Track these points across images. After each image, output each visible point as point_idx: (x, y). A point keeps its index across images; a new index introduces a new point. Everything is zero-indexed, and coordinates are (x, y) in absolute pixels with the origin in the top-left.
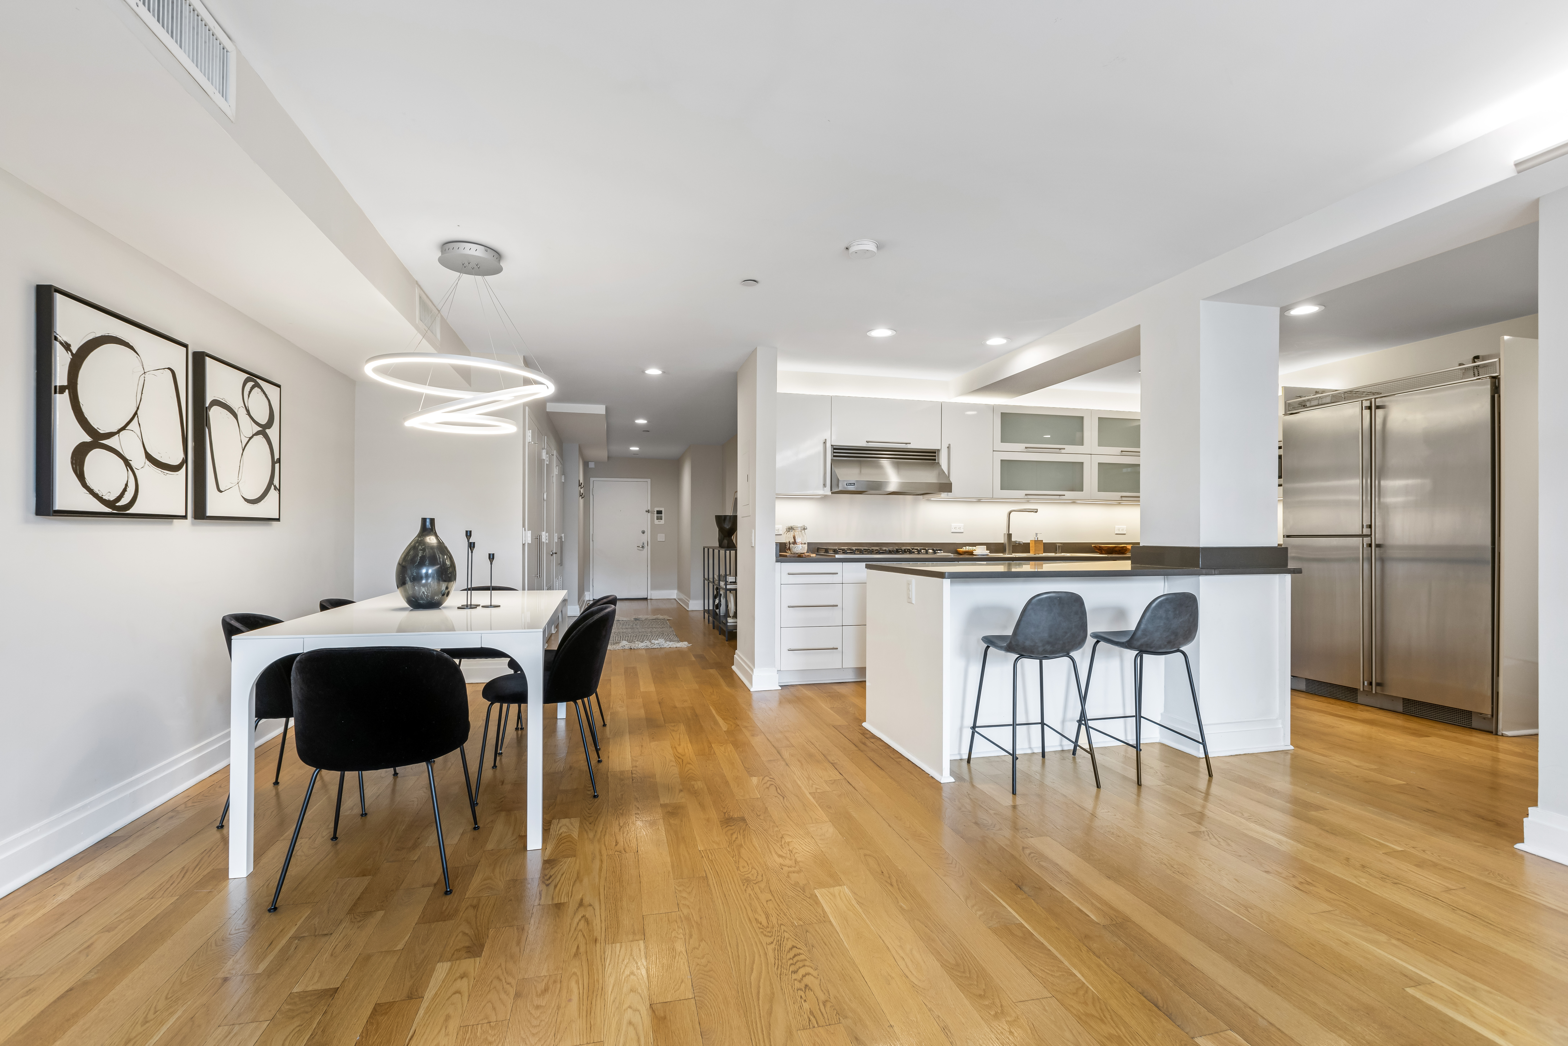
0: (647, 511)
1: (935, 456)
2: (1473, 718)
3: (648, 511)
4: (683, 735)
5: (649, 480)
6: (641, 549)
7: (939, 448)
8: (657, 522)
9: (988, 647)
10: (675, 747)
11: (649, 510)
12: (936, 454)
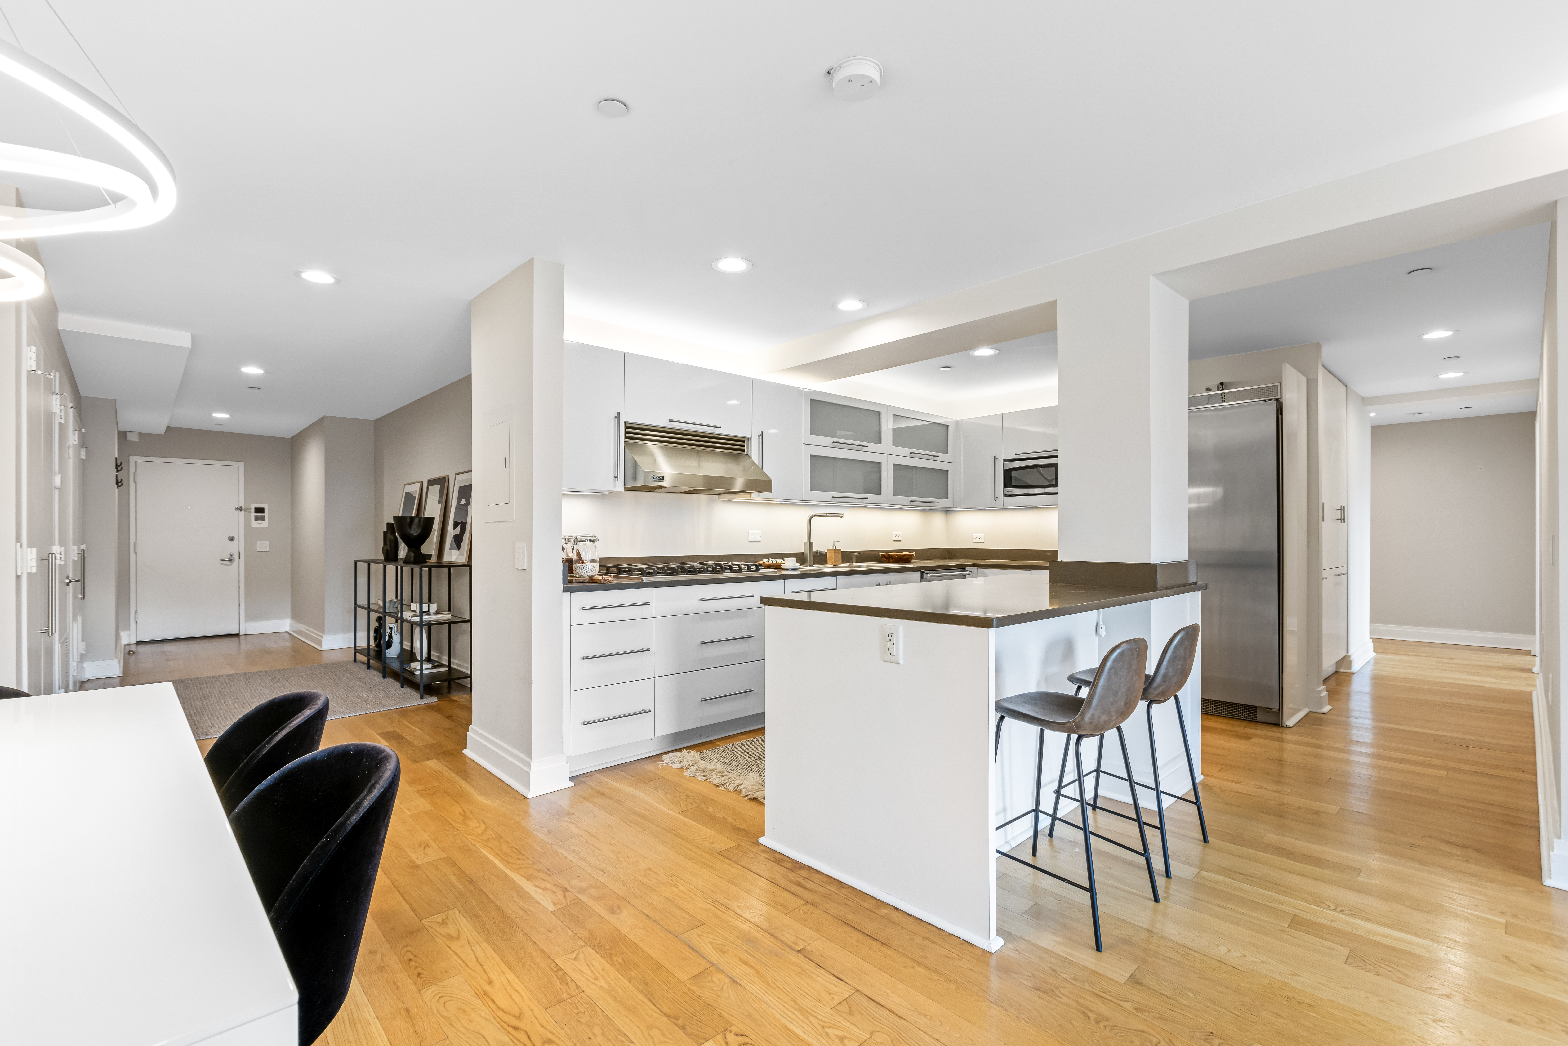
0: (237, 509)
1: (744, 446)
2: (1258, 713)
3: (240, 509)
4: (478, 946)
5: (241, 465)
6: (228, 563)
7: (749, 435)
8: (255, 524)
9: (1002, 718)
10: (485, 993)
11: (241, 507)
12: (746, 444)
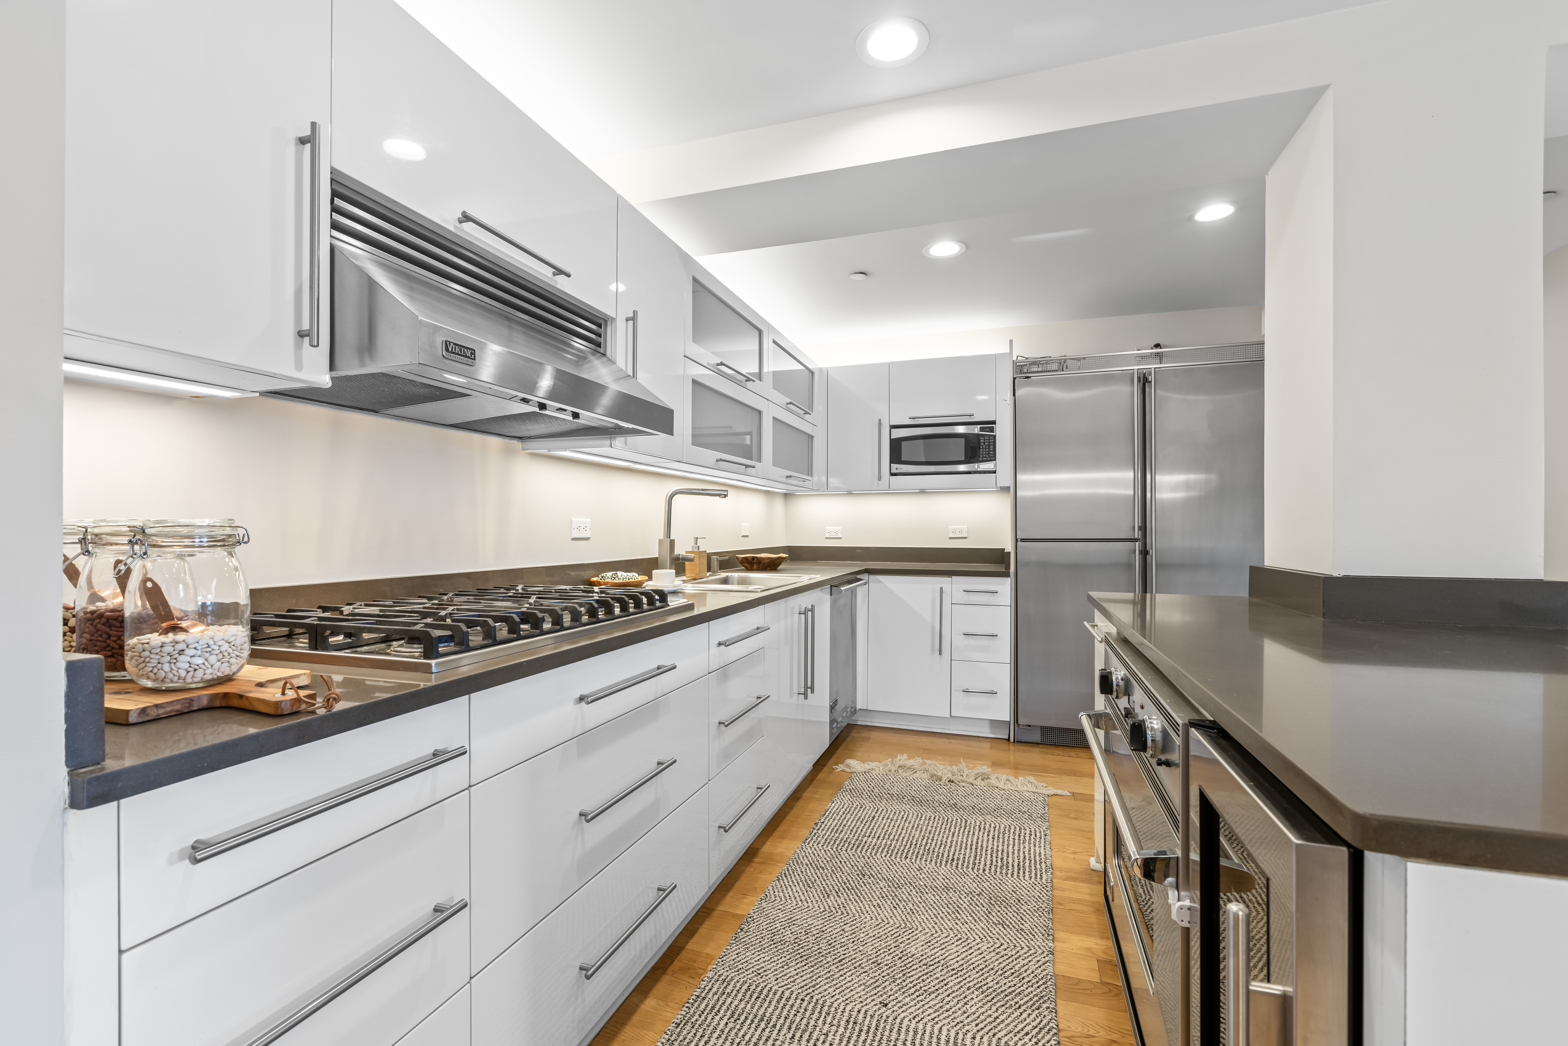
1: (600, 335)
12: (602, 331)
